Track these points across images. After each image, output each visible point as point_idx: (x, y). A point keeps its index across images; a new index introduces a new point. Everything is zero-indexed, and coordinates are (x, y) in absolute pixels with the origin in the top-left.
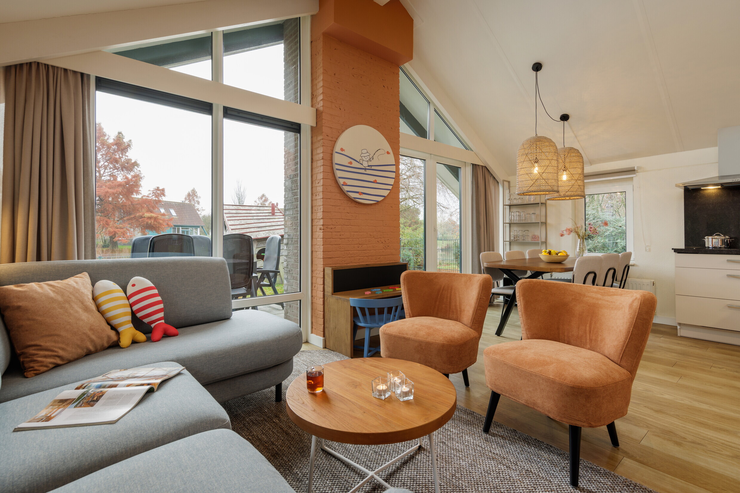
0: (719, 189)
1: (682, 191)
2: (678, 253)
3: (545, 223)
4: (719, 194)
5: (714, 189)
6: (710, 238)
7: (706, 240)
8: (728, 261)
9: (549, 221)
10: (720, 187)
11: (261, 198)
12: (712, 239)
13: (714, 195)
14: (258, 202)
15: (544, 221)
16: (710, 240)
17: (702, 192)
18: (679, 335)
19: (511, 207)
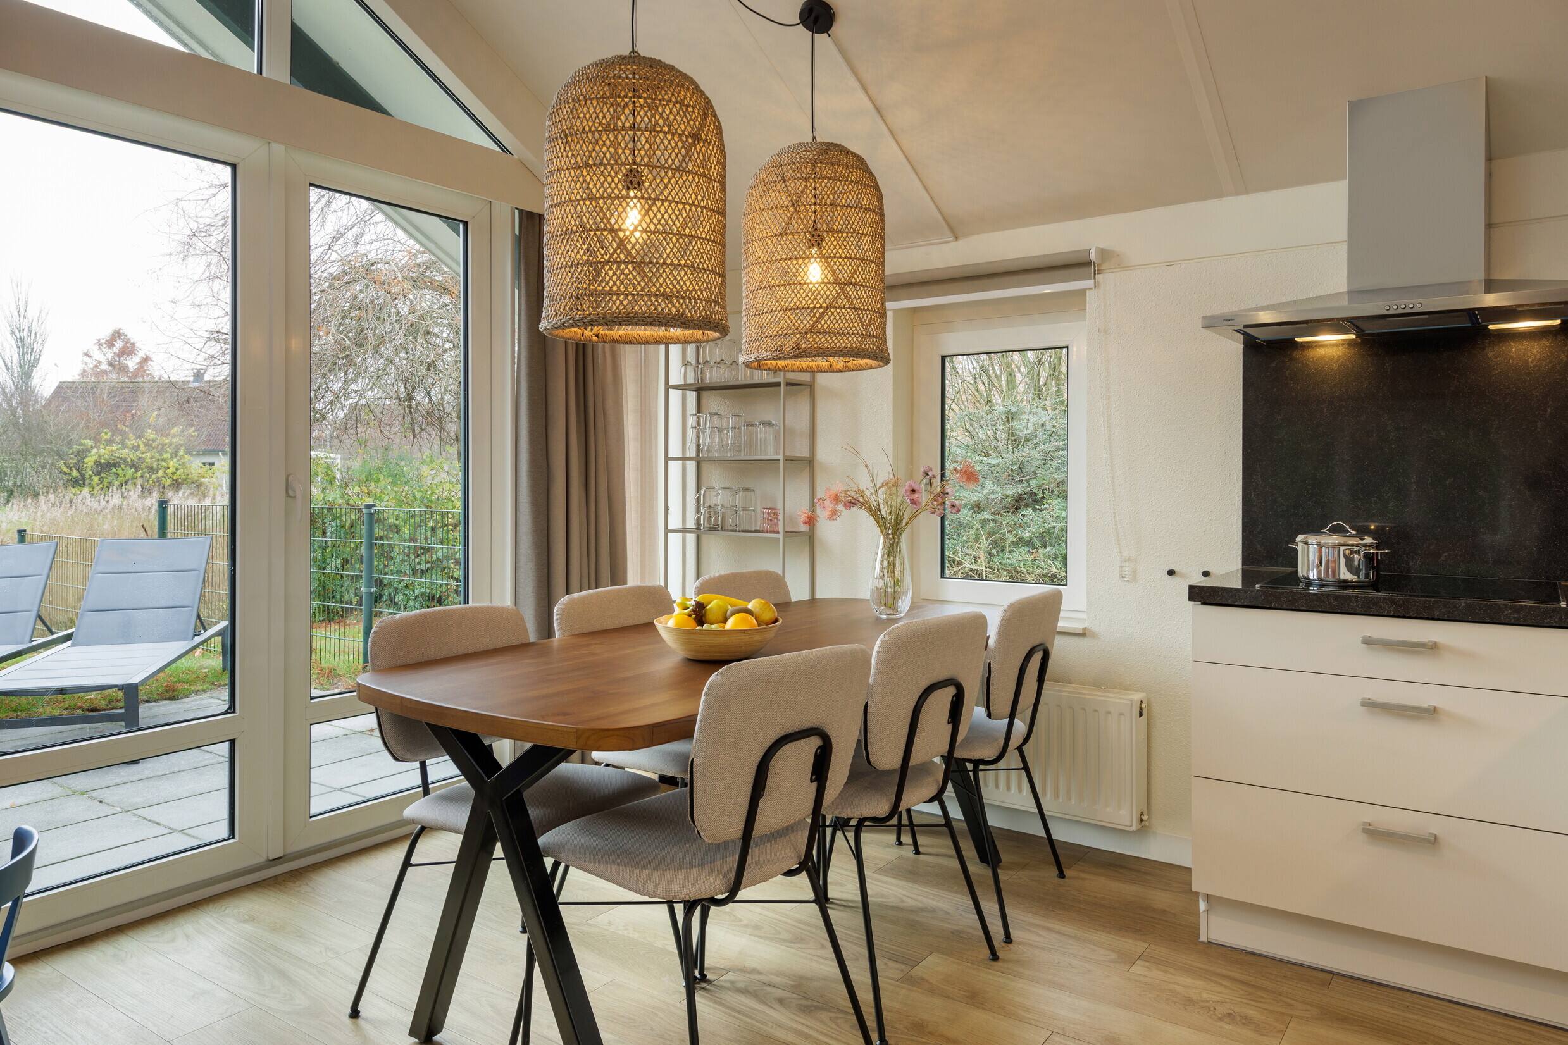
0: (1350, 343)
1: (1235, 348)
2: (1202, 604)
3: (810, 462)
4: (1350, 365)
5: (1336, 345)
6: (1313, 540)
7: (1300, 548)
8: (1368, 641)
9: (824, 454)
10: (1353, 336)
11: (110, 343)
12: (1320, 545)
13: (1335, 366)
14: (97, 355)
15: (803, 451)
16: (1313, 550)
17: (1297, 354)
18: (1203, 938)
19: (704, 394)
